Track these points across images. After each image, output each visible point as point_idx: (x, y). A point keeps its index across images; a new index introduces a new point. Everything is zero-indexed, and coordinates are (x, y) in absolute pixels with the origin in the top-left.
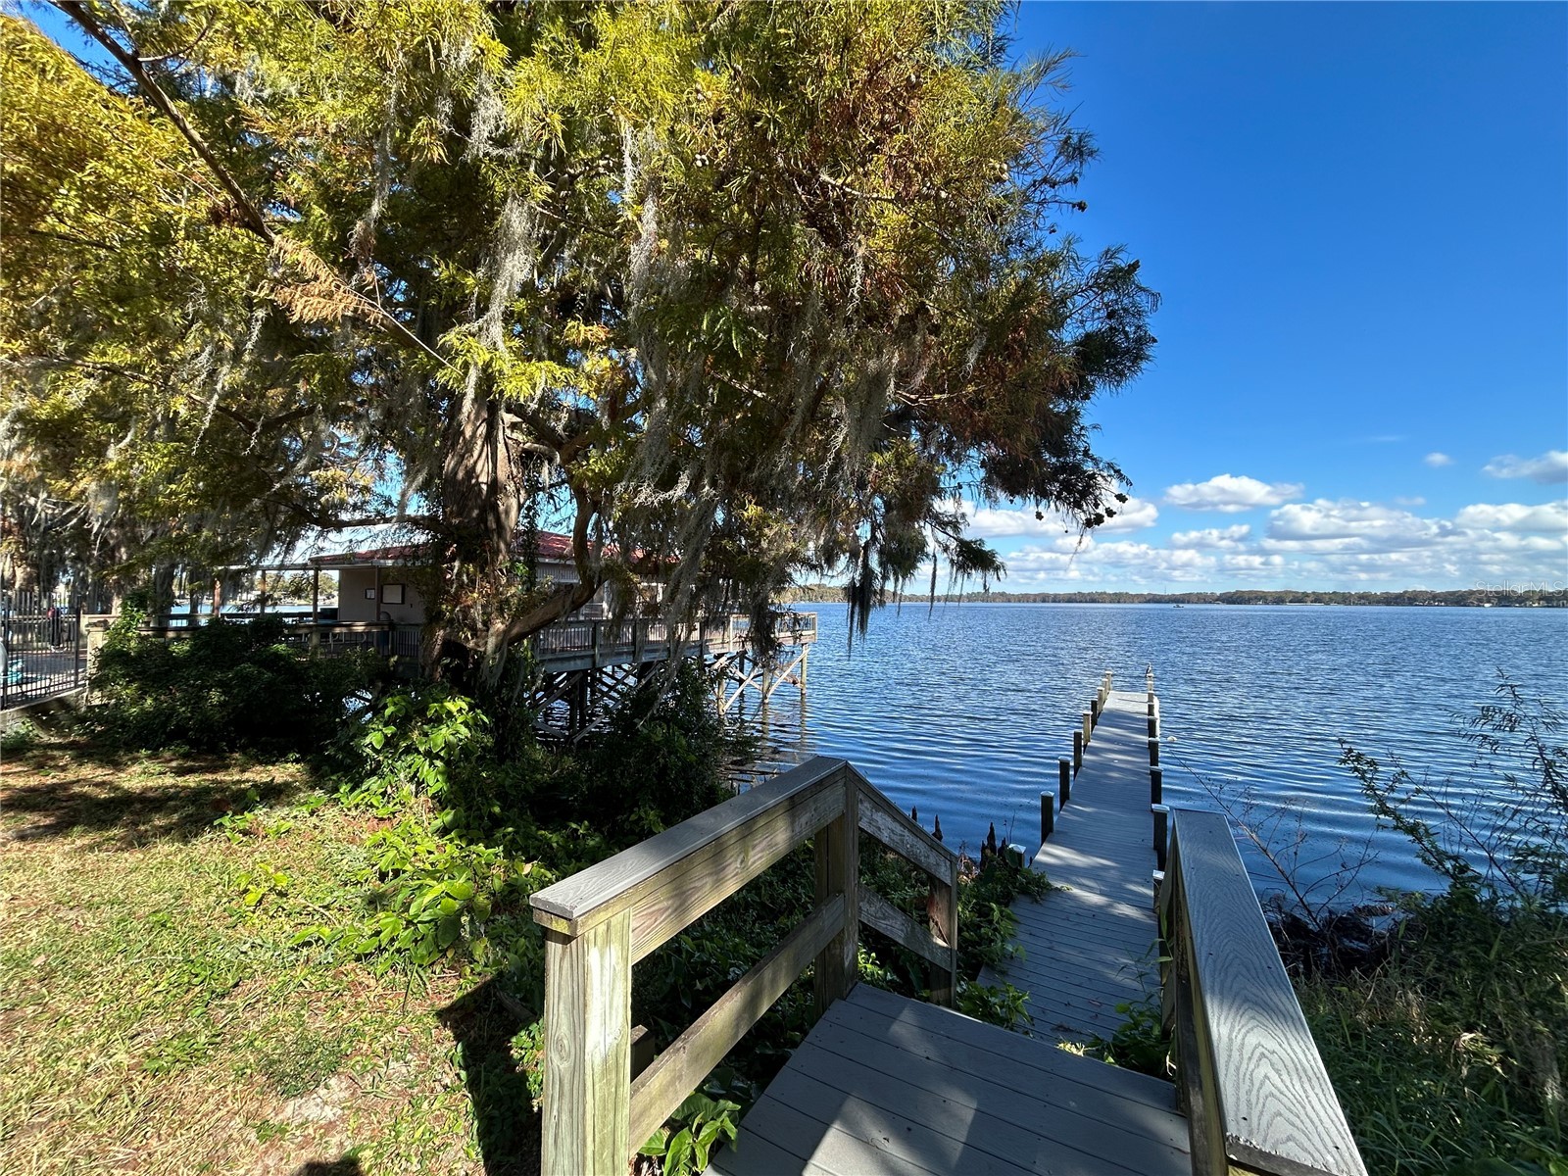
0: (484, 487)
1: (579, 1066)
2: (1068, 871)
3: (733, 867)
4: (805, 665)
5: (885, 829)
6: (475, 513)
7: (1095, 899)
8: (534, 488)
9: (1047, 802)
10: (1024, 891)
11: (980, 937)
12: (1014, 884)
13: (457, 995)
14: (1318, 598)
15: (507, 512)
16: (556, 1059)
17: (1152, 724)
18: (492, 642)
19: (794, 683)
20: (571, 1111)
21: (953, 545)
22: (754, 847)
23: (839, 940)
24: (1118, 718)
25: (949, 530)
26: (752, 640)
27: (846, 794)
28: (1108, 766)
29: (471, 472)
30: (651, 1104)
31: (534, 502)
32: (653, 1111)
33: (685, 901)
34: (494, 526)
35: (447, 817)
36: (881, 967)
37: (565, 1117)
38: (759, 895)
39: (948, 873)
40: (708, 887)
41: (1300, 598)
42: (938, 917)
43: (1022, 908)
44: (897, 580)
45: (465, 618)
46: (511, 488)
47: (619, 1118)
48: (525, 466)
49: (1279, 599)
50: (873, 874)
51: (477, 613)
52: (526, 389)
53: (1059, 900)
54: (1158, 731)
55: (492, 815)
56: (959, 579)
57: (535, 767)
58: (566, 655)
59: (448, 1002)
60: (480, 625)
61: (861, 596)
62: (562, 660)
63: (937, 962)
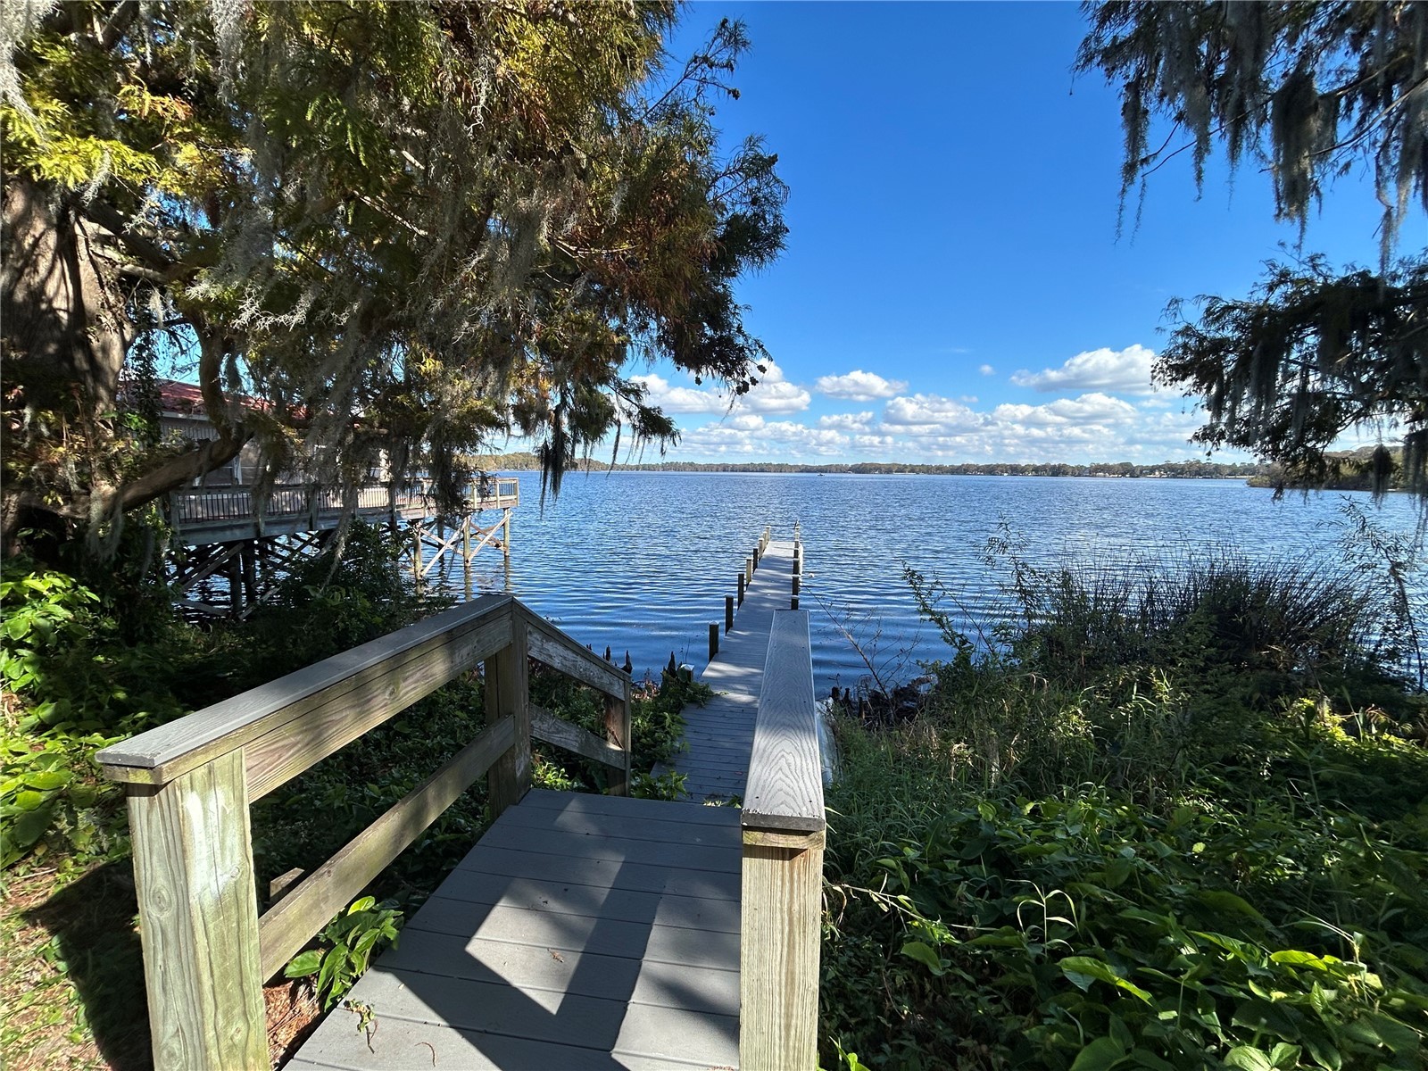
0: (64, 316)
1: (183, 909)
2: (727, 681)
3: (380, 698)
4: (508, 529)
5: (557, 657)
6: (52, 349)
7: (745, 698)
8: (145, 323)
9: (714, 629)
10: (692, 700)
11: (656, 741)
12: (684, 696)
13: (53, 891)
14: (913, 469)
15: (105, 350)
16: (154, 912)
17: (796, 564)
18: (96, 509)
19: (497, 546)
20: (179, 956)
21: (636, 411)
22: (405, 679)
23: (509, 754)
24: (772, 562)
25: (632, 397)
26: (435, 497)
27: (513, 626)
28: (763, 599)
29: (37, 294)
30: (290, 928)
31: (147, 340)
32: (292, 935)
33: (320, 734)
34: (85, 366)
35: (46, 711)
36: (569, 779)
37: (172, 964)
38: (454, 738)
39: (622, 690)
40: (349, 719)
41: (901, 469)
42: (614, 728)
43: (689, 714)
44: (586, 443)
45: (50, 477)
46: (107, 319)
47: (245, 948)
48: (126, 292)
49: (889, 470)
50: (567, 705)
51: (69, 472)
52: (79, 171)
53: (718, 703)
54: (801, 570)
55: (115, 704)
56: (641, 444)
57: (185, 647)
58: (218, 524)
59: (44, 900)
60: (74, 487)
61: (554, 460)
62: (214, 530)
63: (612, 763)
